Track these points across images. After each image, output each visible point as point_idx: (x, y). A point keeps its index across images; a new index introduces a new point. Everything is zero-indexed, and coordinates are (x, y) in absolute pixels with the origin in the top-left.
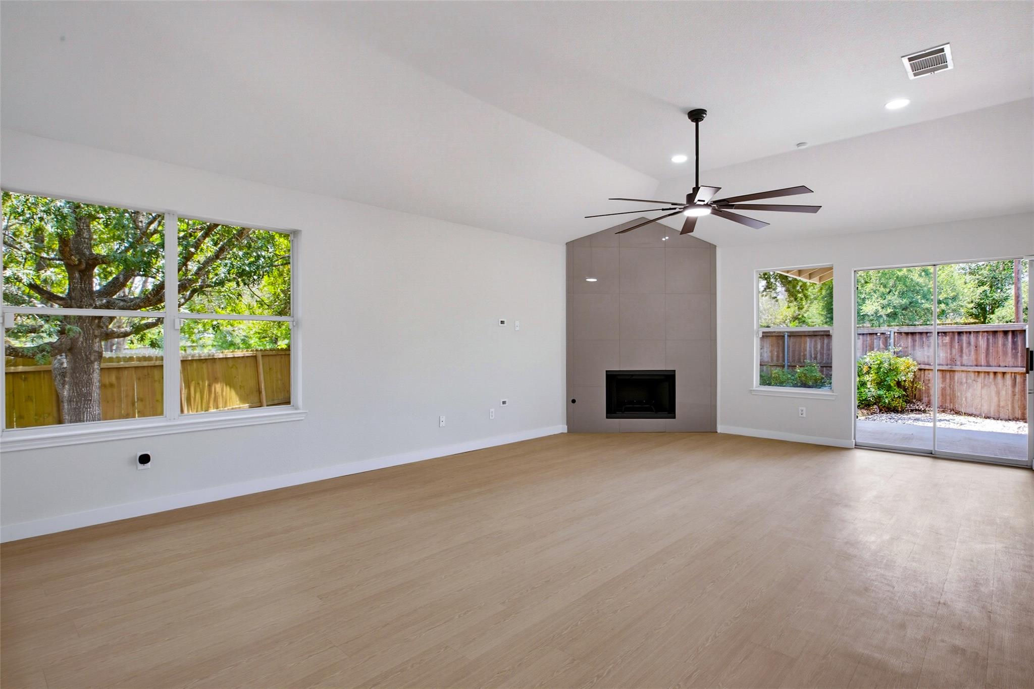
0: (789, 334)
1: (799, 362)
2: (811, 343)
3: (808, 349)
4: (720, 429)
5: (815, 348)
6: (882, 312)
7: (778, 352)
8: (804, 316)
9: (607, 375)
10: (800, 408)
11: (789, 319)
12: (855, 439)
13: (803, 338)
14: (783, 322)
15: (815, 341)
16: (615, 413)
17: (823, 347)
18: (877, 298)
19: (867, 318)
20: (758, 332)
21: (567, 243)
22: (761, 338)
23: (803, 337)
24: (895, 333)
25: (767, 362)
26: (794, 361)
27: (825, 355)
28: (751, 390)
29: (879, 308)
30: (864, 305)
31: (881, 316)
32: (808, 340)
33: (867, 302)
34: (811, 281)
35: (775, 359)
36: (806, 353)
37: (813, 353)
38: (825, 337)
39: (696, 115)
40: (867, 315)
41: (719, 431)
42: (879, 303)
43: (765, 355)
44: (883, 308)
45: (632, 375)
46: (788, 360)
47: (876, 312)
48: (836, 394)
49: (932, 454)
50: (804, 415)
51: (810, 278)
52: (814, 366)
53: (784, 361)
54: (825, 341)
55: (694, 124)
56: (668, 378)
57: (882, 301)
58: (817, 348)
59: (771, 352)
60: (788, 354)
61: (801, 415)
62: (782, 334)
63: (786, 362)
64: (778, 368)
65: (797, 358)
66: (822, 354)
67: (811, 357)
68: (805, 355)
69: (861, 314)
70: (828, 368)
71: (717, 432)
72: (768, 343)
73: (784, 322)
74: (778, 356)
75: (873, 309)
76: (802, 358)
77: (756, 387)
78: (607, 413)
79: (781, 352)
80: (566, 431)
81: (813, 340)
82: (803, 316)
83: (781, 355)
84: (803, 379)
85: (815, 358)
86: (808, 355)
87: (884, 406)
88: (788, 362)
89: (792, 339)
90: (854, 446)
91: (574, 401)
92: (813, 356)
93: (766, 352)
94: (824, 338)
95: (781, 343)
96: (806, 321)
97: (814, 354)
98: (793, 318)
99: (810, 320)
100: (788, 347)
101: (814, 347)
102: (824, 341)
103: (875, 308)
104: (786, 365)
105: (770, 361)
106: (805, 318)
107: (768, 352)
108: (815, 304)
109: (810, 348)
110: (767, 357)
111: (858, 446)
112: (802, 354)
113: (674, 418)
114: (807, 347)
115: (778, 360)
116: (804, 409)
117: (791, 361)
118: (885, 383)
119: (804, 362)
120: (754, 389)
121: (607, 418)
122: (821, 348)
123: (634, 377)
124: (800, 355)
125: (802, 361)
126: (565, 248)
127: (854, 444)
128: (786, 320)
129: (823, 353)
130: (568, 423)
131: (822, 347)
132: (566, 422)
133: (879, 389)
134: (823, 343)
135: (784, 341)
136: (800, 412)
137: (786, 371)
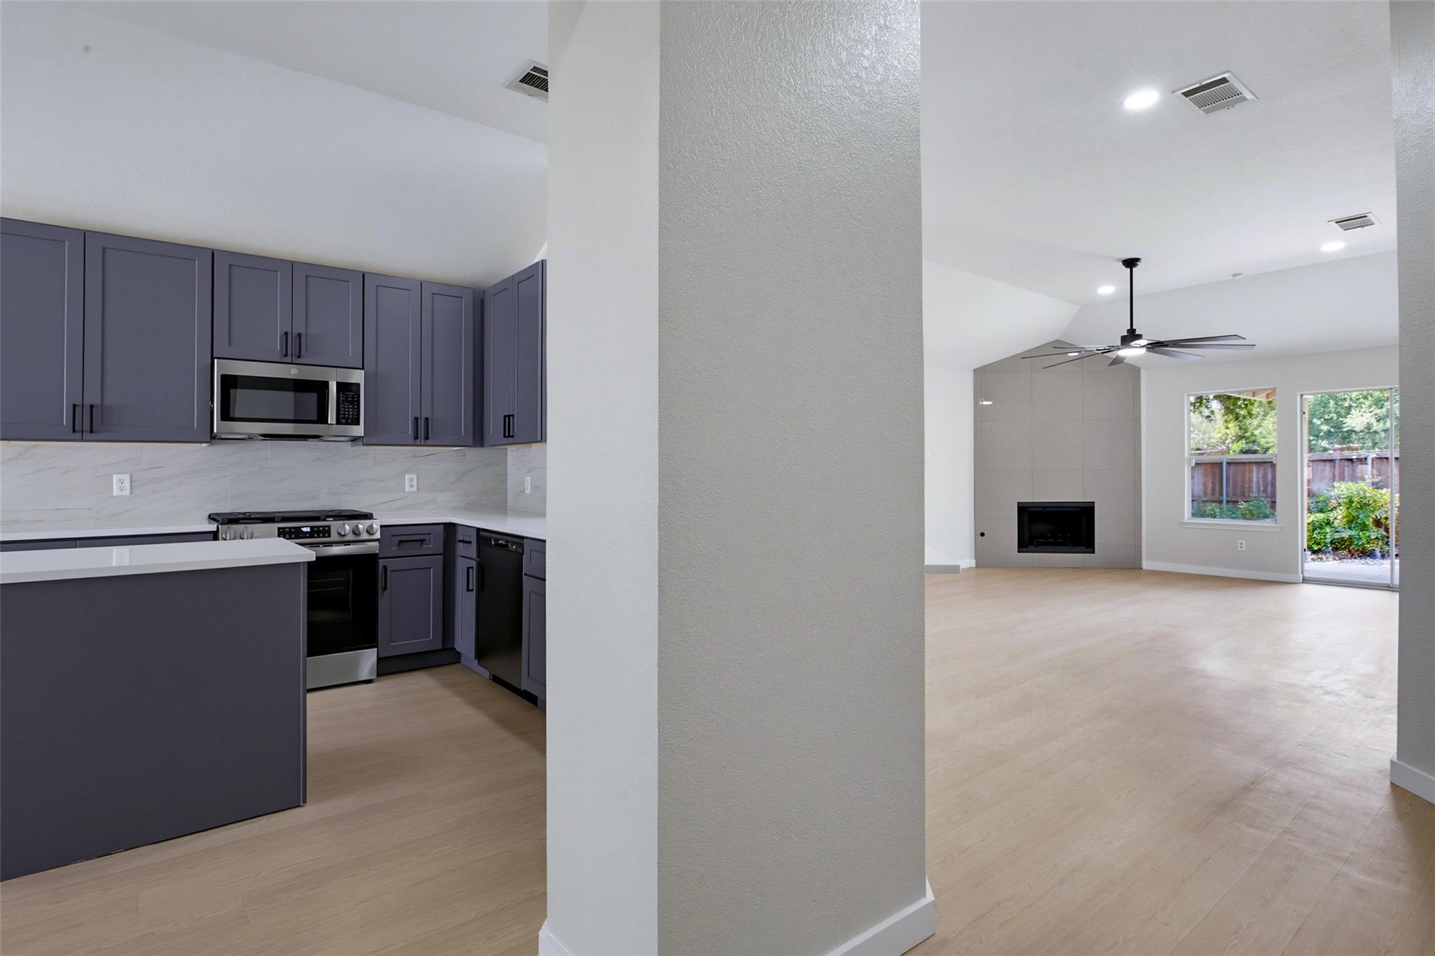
0: (1229, 463)
1: (1244, 496)
2: (1258, 473)
3: (1255, 479)
4: (1146, 565)
5: (1265, 477)
6: (1377, 426)
7: (1213, 483)
8: (1255, 433)
9: (1019, 507)
10: (1240, 541)
11: (1231, 438)
12: (1302, 573)
14: (1221, 443)
15: (1265, 470)
16: (1027, 547)
18: (1370, 407)
19: (1353, 436)
20: (1190, 462)
21: (974, 370)
22: (1192, 468)
23: (1248, 465)
25: (1198, 496)
26: (1235, 495)
28: (1182, 523)
29: (1373, 421)
30: (1349, 416)
31: (1376, 432)
32: (1255, 468)
33: (1353, 411)
34: (1255, 398)
35: (1209, 491)
36: (1251, 484)
37: (1261, 485)
39: (1131, 263)
40: (1354, 431)
41: (1144, 568)
42: (1373, 413)
43: (1196, 488)
44: (1378, 421)
45: (1046, 507)
46: (1227, 494)
47: (1369, 427)
48: (1281, 526)
49: (1389, 587)
50: (1244, 549)
51: (1254, 396)
52: (1263, 502)
53: (1222, 495)
55: (1129, 269)
56: (1087, 511)
57: (1378, 411)
59: (1205, 484)
60: (1227, 486)
61: (1239, 549)
62: (1219, 462)
63: (1225, 497)
64: (1214, 504)
65: (1239, 490)
67: (1259, 489)
68: (1250, 487)
69: (1344, 430)
71: (1142, 568)
72: (1199, 474)
73: (1224, 443)
74: (1213, 489)
75: (1362, 422)
76: (1246, 490)
77: (1188, 520)
78: (1019, 547)
79: (1217, 484)
80: (974, 565)
81: (1262, 469)
82: (1253, 435)
83: (1217, 488)
85: (1265, 491)
86: (1254, 487)
87: (1358, 550)
88: (1227, 497)
89: (1232, 468)
90: (1301, 581)
91: (982, 534)
92: (1262, 489)
93: (1197, 484)
95: (1217, 473)
96: (1258, 440)
97: (1264, 486)
98: (1236, 437)
99: (1264, 440)
100: (1228, 477)
101: (1263, 477)
103: (1366, 421)
104: (1225, 501)
105: (1202, 495)
106: (1256, 435)
107: (1200, 484)
108: (1272, 417)
109: (1258, 478)
110: (1199, 489)
111: (1305, 581)
112: (1247, 486)
113: (1094, 552)
114: (1253, 477)
115: (1213, 494)
116: (1244, 542)
117: (1231, 494)
118: (1359, 521)
119: (1249, 496)
120: (1186, 521)
121: (1019, 552)
123: (1046, 510)
124: (1243, 487)
125: (1247, 494)
126: (972, 373)
127: (1301, 579)
128: (1226, 439)
130: (976, 558)
132: (974, 555)
133: (1350, 528)
135: (1222, 471)
136: (1239, 545)
137: (1224, 505)
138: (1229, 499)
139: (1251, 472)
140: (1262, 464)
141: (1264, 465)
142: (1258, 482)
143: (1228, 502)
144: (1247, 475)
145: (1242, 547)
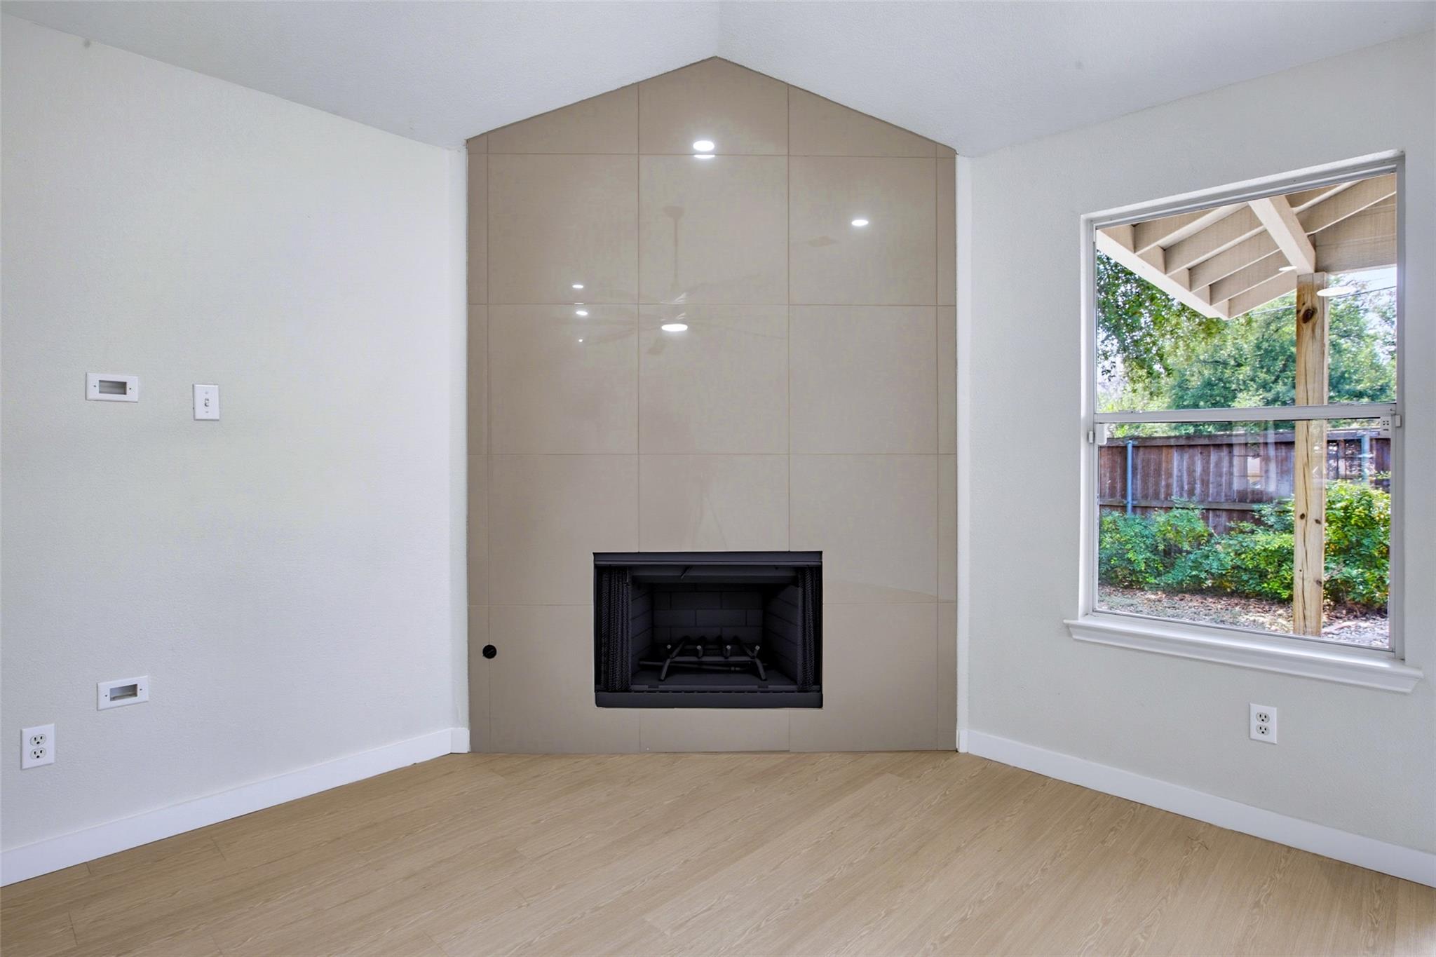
0: (1136, 443)
1: (1158, 499)
3: (1175, 472)
5: (1191, 472)
7: (1113, 479)
9: (597, 567)
10: (1256, 709)
13: (1164, 451)
15: (1192, 458)
16: (622, 692)
17: (1208, 468)
21: (469, 143)
23: (1164, 447)
24: (1371, 440)
26: (1145, 497)
27: (1211, 486)
32: (1176, 456)
35: (1106, 492)
36: (1170, 481)
38: (1212, 448)
41: (963, 747)
45: (687, 568)
46: (1133, 494)
48: (1419, 673)
50: (1273, 736)
52: (1190, 509)
53: (1124, 496)
54: (1212, 457)
56: (800, 577)
58: (1194, 471)
60: (1133, 484)
61: (1259, 739)
62: (1121, 444)
63: (1130, 498)
65: (1151, 491)
66: (1205, 483)
67: (1182, 488)
68: (1168, 486)
70: (1218, 513)
71: (955, 753)
74: (1112, 487)
76: (1163, 491)
77: (1088, 616)
78: (598, 690)
79: (1118, 480)
80: (464, 747)
81: (1186, 456)
83: (1119, 486)
84: (1170, 535)
85: (1191, 493)
86: (1175, 484)
88: (1133, 500)
89: (1142, 453)
91: (490, 652)
92: (1186, 487)
94: (1209, 452)
95: (1119, 460)
97: (1189, 483)
100: (1134, 470)
101: (1188, 468)
102: (1209, 456)
104: (1129, 507)
112: (1163, 483)
113: (819, 704)
114: (1172, 468)
115: (1112, 496)
116: (1273, 712)
117: (1139, 495)
119: (1166, 498)
120: (1081, 621)
121: (600, 703)
122: (1203, 470)
123: (690, 575)
124: (1158, 485)
125: (1163, 497)
126: (463, 152)
129: (1208, 482)
130: (471, 722)
131: (1206, 470)
132: (463, 718)
133: (1344, 562)
134: (1208, 462)
135: (1126, 458)
136: (1255, 723)
137: (1129, 514)
138: (1135, 502)
139: (1170, 462)
140: (1187, 449)
141: (1191, 451)
142: (1180, 478)
143: (1134, 508)
144: (1164, 465)
145: (1264, 731)
